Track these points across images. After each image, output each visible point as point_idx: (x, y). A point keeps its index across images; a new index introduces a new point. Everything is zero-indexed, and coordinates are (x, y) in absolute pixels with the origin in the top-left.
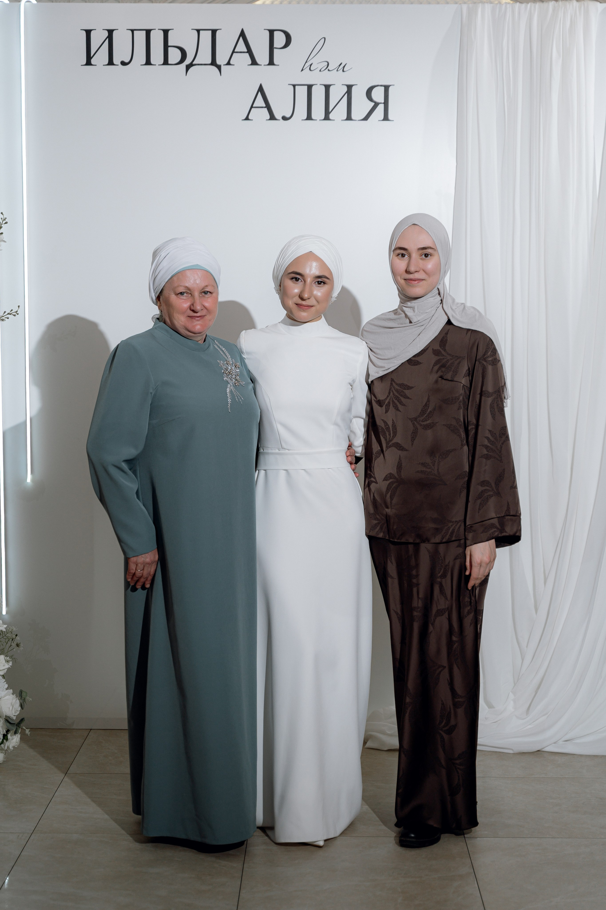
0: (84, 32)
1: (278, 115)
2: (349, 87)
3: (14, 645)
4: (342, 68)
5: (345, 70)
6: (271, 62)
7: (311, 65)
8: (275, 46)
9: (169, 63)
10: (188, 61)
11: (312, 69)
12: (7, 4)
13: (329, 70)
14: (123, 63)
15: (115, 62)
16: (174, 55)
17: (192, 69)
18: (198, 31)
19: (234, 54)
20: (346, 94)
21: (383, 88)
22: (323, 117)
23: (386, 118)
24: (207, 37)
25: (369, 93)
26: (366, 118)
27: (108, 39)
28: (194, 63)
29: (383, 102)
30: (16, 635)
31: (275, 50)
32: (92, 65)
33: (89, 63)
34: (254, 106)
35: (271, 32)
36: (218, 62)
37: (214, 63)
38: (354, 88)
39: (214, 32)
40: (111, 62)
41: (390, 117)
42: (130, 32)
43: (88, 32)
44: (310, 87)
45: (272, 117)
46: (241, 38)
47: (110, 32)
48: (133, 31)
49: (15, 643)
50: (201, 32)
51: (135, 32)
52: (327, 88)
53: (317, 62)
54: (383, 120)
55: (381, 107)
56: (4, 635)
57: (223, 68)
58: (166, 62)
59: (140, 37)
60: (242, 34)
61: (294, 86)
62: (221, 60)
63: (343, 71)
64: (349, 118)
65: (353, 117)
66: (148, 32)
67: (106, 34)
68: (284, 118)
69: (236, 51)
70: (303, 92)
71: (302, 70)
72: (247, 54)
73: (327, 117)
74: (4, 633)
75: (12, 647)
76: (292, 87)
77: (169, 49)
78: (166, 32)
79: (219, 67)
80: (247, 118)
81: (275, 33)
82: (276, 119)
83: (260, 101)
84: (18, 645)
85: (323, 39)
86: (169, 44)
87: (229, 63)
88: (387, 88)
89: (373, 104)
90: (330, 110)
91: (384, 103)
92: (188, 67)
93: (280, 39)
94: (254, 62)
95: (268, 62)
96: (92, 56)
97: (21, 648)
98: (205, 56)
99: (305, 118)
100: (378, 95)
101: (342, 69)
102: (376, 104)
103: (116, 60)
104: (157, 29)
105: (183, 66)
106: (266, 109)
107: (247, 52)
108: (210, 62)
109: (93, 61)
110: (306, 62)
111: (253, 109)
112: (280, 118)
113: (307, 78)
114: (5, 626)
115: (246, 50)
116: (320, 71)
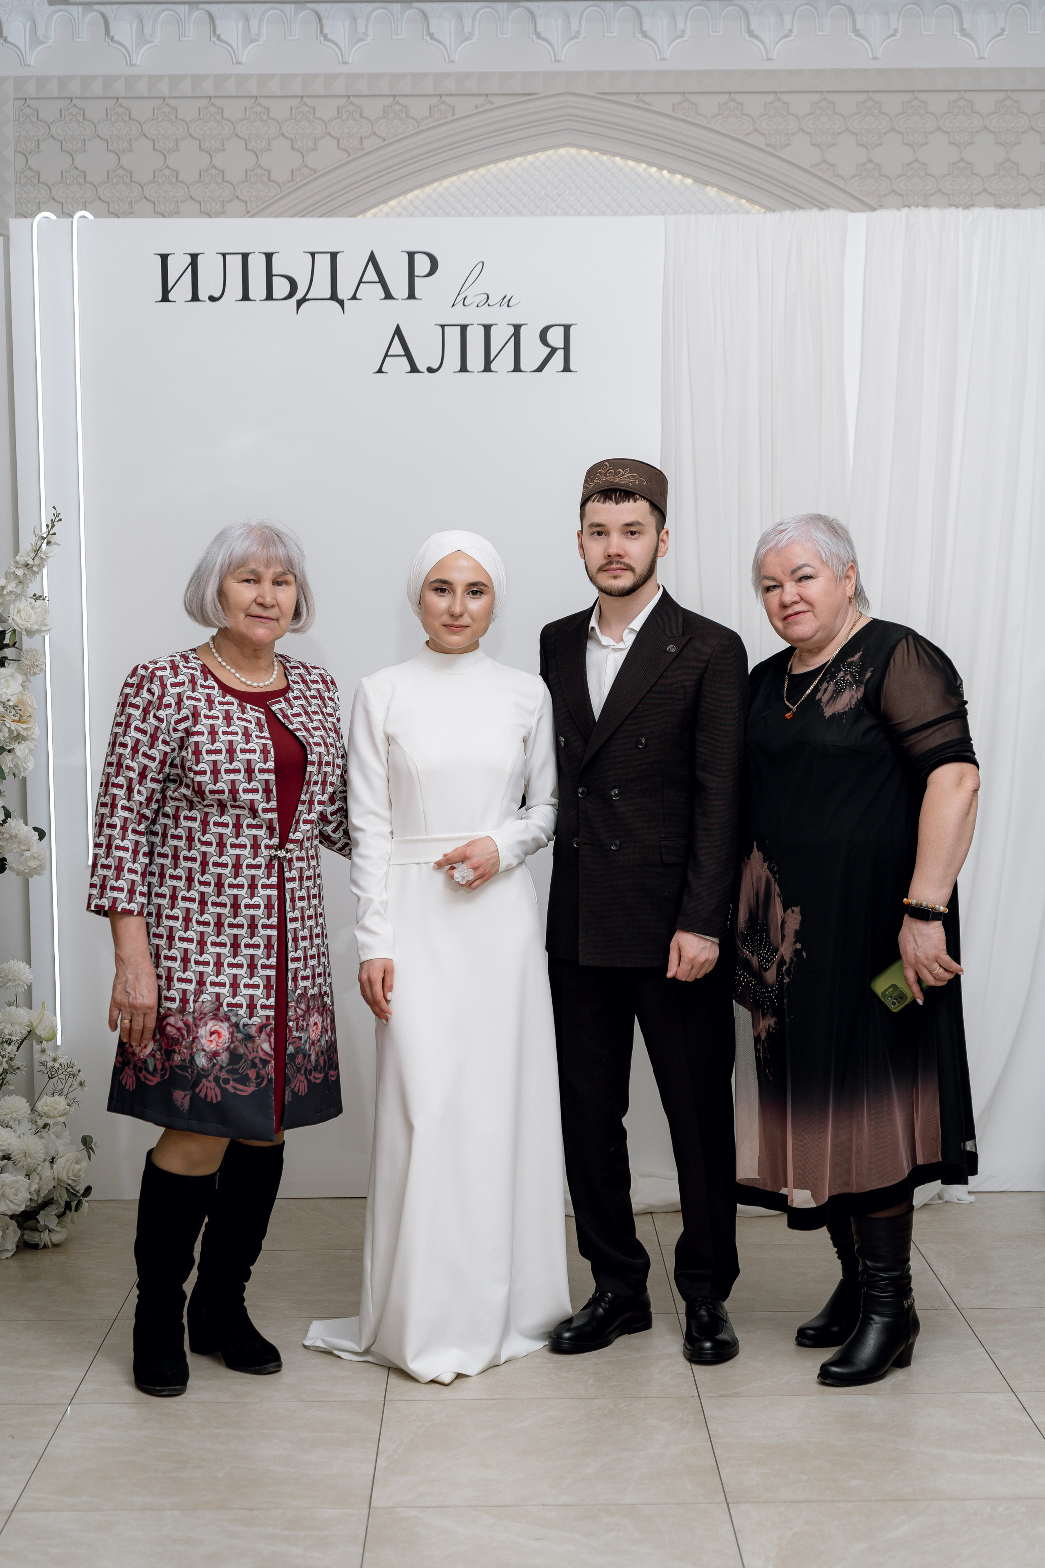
0: (159, 258)
1: (421, 365)
2: (517, 328)
3: (76, 1084)
4: (506, 301)
5: (510, 305)
6: (412, 296)
7: (465, 299)
8: (416, 274)
9: (274, 297)
10: (299, 295)
11: (466, 304)
12: (55, 220)
13: (489, 305)
14: (212, 299)
15: (200, 297)
16: (281, 287)
17: (304, 306)
18: (313, 254)
19: (361, 285)
20: (513, 337)
21: (562, 328)
22: (482, 368)
23: (567, 368)
24: (323, 262)
25: (543, 336)
26: (540, 369)
27: (190, 266)
28: (307, 297)
29: (562, 346)
30: (79, 1071)
31: (416, 278)
32: (170, 301)
33: (165, 298)
34: (389, 354)
35: (411, 255)
36: (340, 296)
37: (334, 297)
38: (523, 329)
39: (334, 256)
40: (195, 298)
41: (572, 367)
42: (221, 257)
43: (164, 258)
44: (464, 328)
45: (414, 369)
46: (370, 263)
47: (194, 257)
48: (224, 255)
49: (78, 1081)
50: (316, 255)
51: (227, 256)
52: (487, 328)
53: (473, 294)
54: (563, 371)
55: (560, 354)
56: (63, 1071)
57: (346, 303)
58: (269, 297)
59: (235, 264)
60: (372, 258)
61: (443, 327)
62: (344, 292)
63: (508, 306)
64: (517, 368)
65: (522, 367)
66: (245, 257)
67: (188, 260)
68: (430, 370)
69: (363, 280)
70: (454, 334)
71: (453, 305)
72: (379, 285)
73: (487, 369)
74: (63, 1067)
75: (74, 1087)
76: (440, 329)
77: (274, 278)
78: (269, 256)
79: (341, 303)
80: (380, 371)
81: (416, 256)
82: (419, 372)
83: (397, 348)
84: (81, 1084)
85: (481, 264)
86: (274, 273)
87: (354, 297)
88: (567, 328)
89: (549, 350)
90: (492, 359)
91: (564, 348)
92: (299, 303)
93: (422, 265)
94: (388, 296)
95: (406, 295)
96: (169, 289)
97: (86, 1088)
98: (322, 287)
99: (459, 369)
100: (556, 337)
101: (507, 303)
102: (554, 350)
103: (203, 294)
104: (257, 253)
105: (293, 301)
106: (405, 358)
107: (379, 282)
108: (329, 295)
109: (171, 296)
110: (458, 295)
111: (387, 358)
112: (425, 370)
113: (460, 316)
114: (66, 1057)
115: (377, 280)
116: (477, 306)
